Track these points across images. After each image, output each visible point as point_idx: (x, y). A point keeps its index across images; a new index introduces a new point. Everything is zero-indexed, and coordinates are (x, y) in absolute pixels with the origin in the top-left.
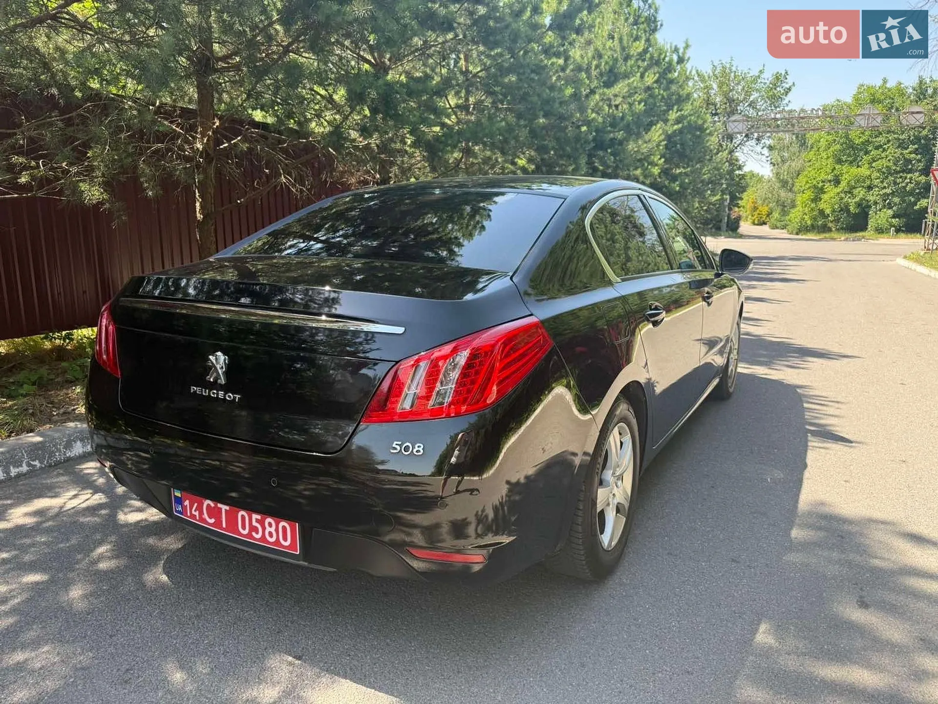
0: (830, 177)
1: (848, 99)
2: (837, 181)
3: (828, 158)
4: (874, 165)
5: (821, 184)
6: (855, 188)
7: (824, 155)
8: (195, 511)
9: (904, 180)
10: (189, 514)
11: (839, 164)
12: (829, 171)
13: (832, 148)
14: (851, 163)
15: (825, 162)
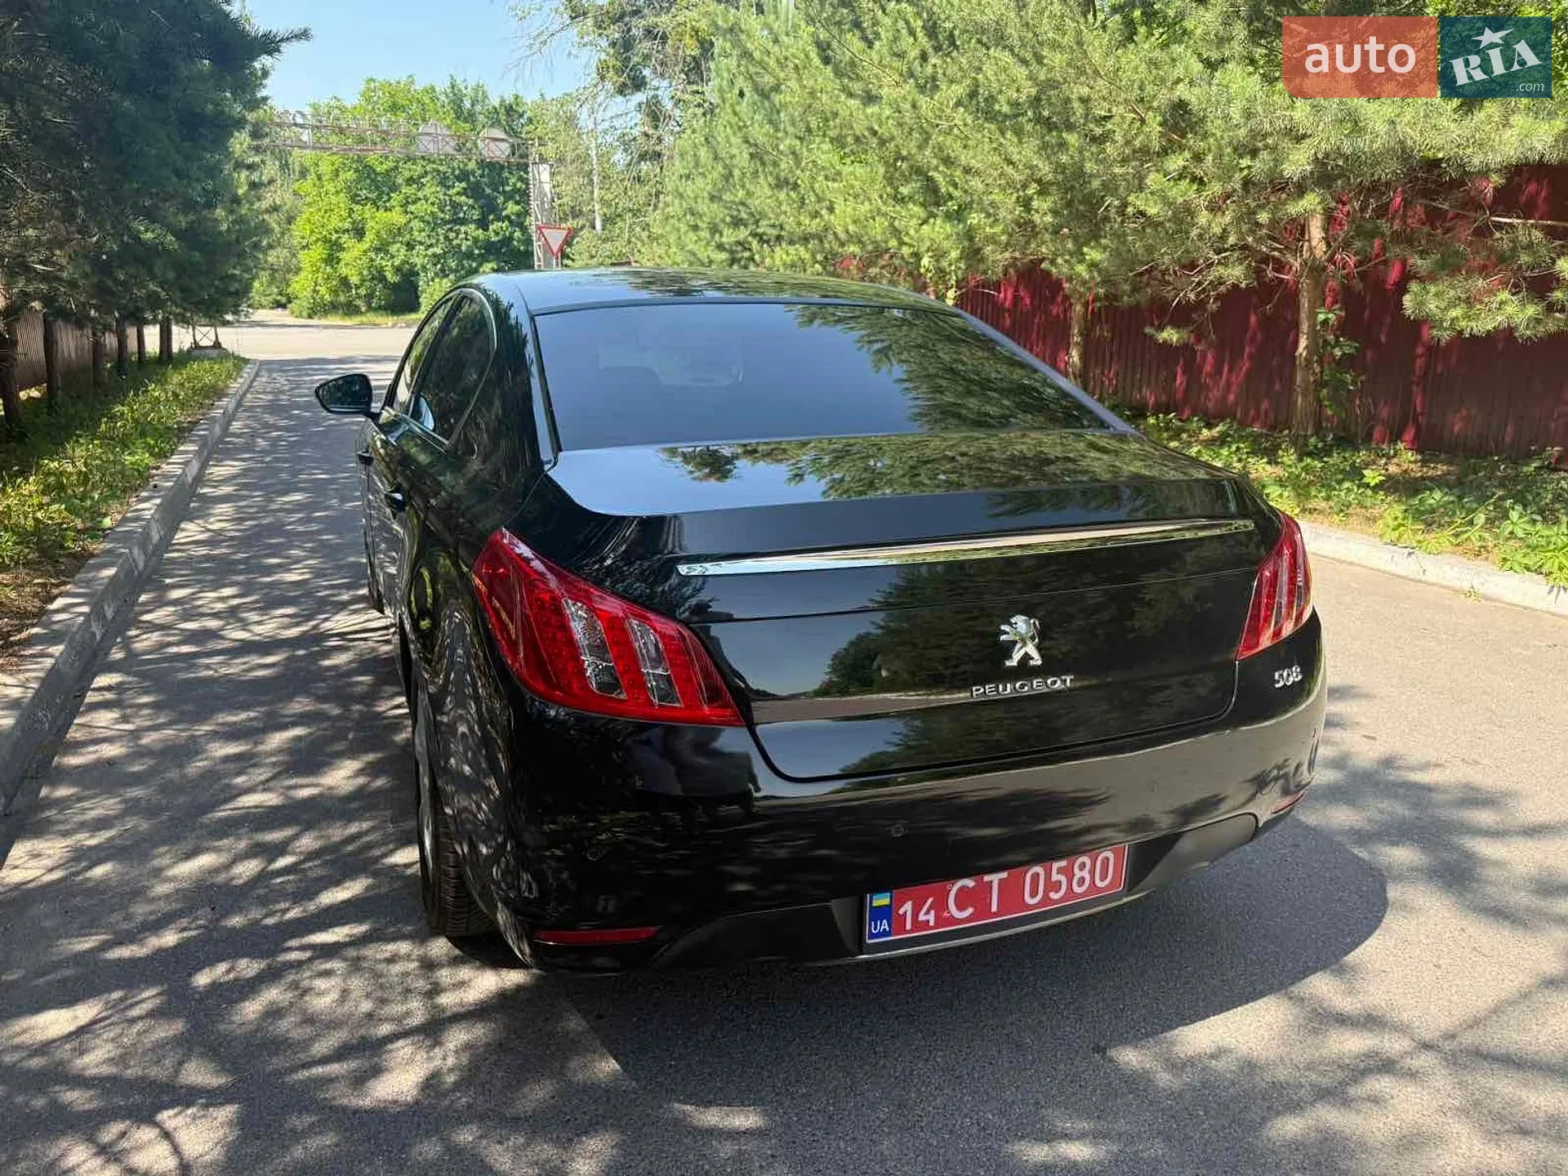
0: (347, 225)
2: (360, 233)
3: (338, 192)
4: (411, 208)
5: (334, 236)
6: (389, 243)
7: (330, 187)
8: (927, 913)
9: (458, 234)
10: (908, 926)
11: (357, 203)
12: (345, 214)
13: (342, 176)
14: (374, 203)
15: (334, 199)
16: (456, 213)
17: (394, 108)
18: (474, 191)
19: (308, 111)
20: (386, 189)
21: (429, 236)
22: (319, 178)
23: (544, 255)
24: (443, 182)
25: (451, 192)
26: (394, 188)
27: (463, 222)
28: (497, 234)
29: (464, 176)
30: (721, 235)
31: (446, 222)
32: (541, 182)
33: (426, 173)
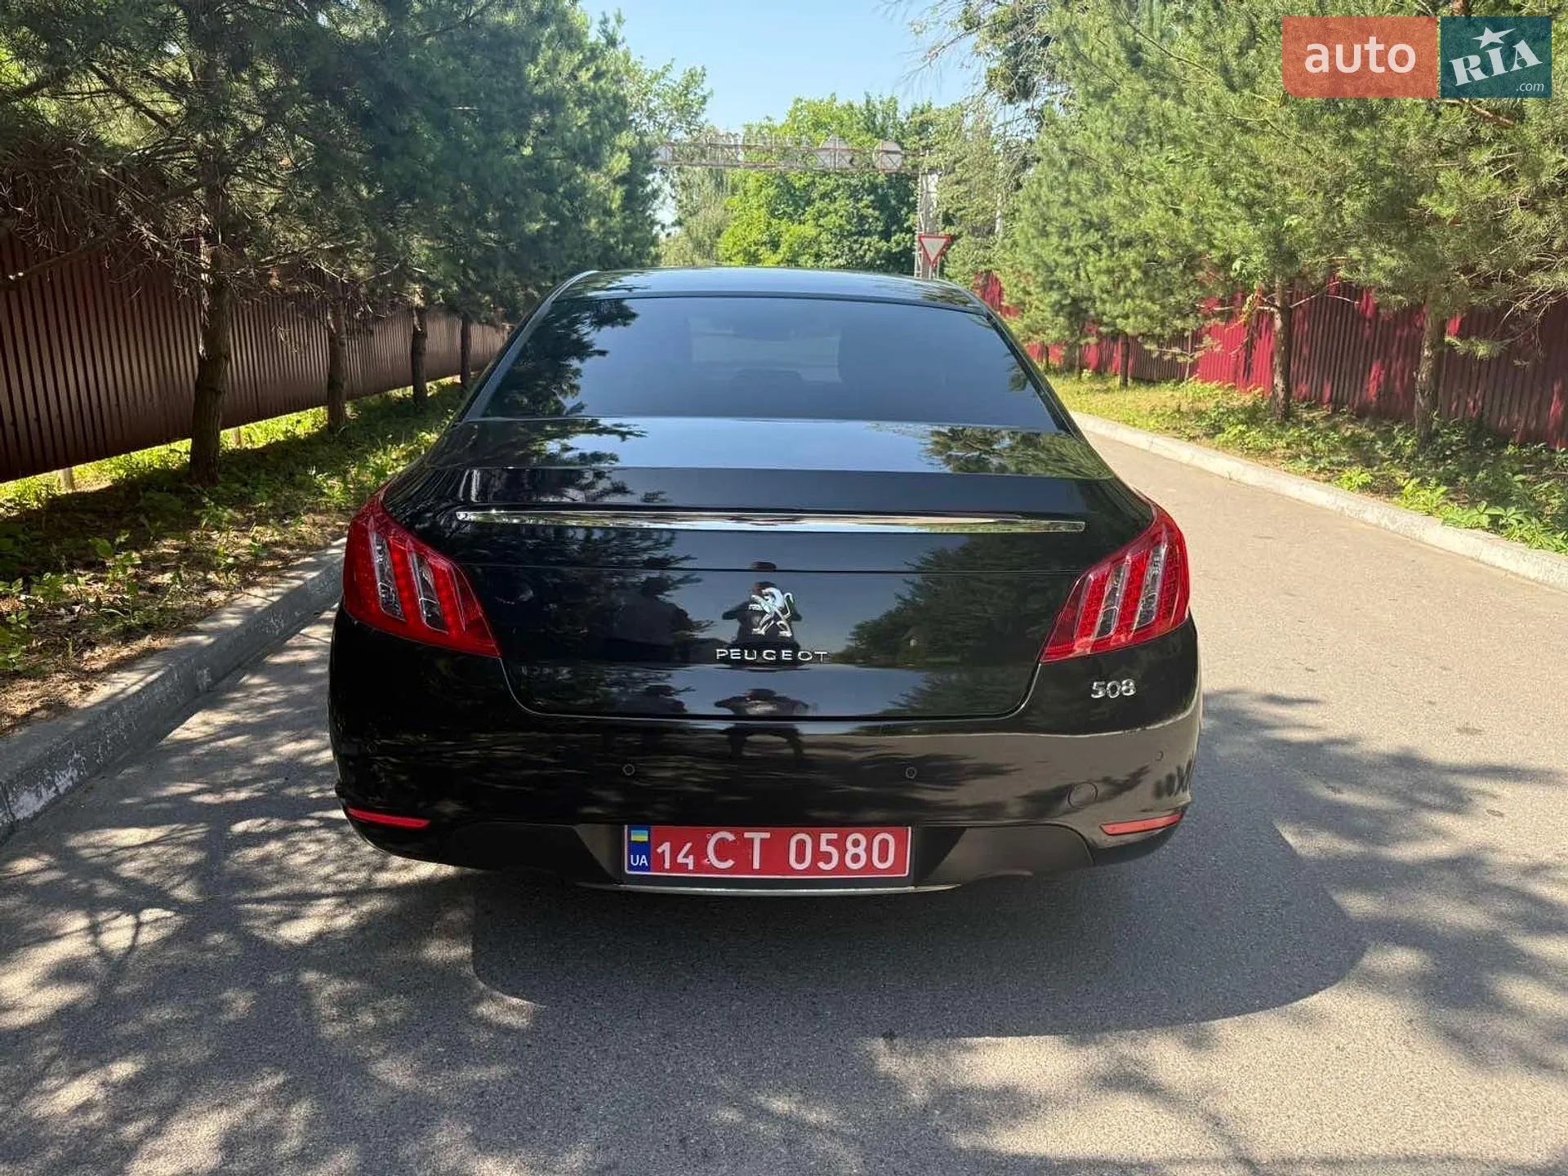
0: (765, 238)
1: (780, 119)
2: (775, 245)
3: (760, 206)
4: (822, 221)
5: (753, 249)
6: (799, 255)
7: (754, 202)
8: (686, 856)
9: (862, 245)
10: (667, 865)
11: (774, 217)
12: (763, 227)
13: (764, 192)
14: (790, 217)
15: (756, 214)
16: (862, 225)
17: (817, 125)
18: (881, 203)
19: (742, 132)
20: (802, 203)
21: (835, 248)
22: (745, 194)
23: (924, 264)
24: (854, 194)
25: (860, 205)
26: (810, 202)
27: (868, 233)
28: (898, 244)
29: (873, 188)
30: (1070, 239)
31: (851, 234)
32: (928, 192)
33: (838, 186)
